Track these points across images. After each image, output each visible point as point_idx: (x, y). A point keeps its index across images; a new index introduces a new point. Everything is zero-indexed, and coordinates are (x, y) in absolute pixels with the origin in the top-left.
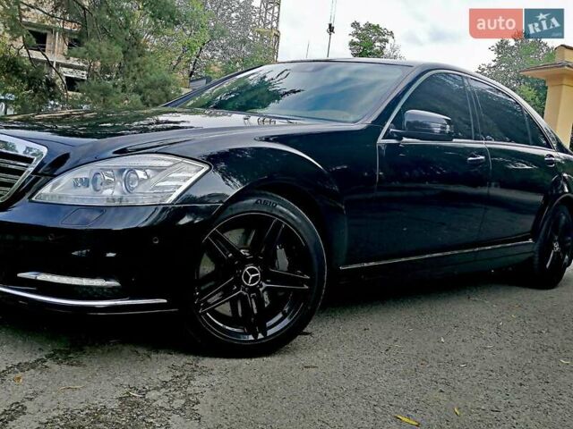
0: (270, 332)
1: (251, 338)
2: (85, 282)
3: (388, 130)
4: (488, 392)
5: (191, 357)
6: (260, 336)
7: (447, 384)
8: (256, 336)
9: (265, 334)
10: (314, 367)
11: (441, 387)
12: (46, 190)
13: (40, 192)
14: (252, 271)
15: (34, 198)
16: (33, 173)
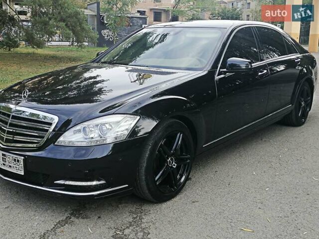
2: (89, 183)
3: (219, 70)
4: (281, 205)
5: (138, 204)
7: (262, 203)
10: (197, 202)
11: (260, 205)
12: (61, 139)
13: (58, 140)
15: (56, 144)
16: (53, 131)
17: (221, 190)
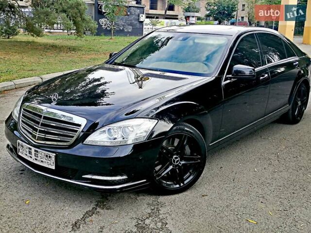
0: (185, 182)
1: (178, 186)
3: (226, 76)
4: (281, 199)
5: (154, 197)
6: (182, 184)
7: (263, 197)
8: (180, 185)
9: (183, 183)
10: (207, 195)
11: (261, 200)
12: (89, 139)
13: (86, 140)
14: (176, 158)
15: (84, 143)
17: (227, 185)
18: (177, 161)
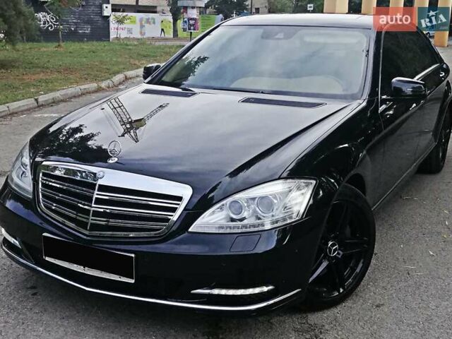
1: (336, 293)
3: (381, 98)
6: (341, 290)
9: (344, 287)
15: (190, 230)
16: (185, 209)
17: (403, 284)
18: (335, 250)
